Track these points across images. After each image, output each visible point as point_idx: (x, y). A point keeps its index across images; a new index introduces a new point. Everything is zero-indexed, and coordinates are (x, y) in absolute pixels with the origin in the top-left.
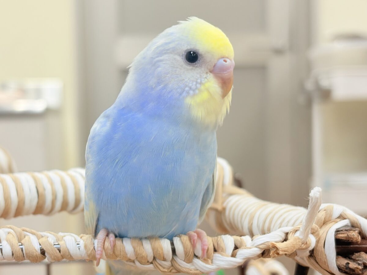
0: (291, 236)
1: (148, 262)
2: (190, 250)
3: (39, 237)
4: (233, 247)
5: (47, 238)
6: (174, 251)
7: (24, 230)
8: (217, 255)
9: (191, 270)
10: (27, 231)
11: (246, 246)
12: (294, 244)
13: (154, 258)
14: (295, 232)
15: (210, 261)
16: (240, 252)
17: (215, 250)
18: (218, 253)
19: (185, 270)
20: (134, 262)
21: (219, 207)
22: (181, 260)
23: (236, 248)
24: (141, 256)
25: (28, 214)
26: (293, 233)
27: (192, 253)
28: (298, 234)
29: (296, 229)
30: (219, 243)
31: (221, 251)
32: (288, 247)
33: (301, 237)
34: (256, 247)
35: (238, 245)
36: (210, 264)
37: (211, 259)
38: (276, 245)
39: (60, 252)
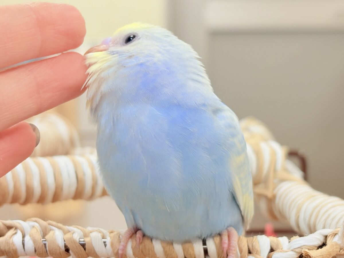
0: (330, 240)
3: (65, 232)
4: (269, 249)
5: (73, 233)
6: (206, 252)
7: (49, 224)
10: (52, 225)
11: (282, 249)
12: (330, 252)
14: (334, 236)
16: (275, 255)
17: (250, 252)
18: (252, 256)
21: (269, 194)
23: (272, 250)
24: (171, 256)
25: (67, 199)
26: (332, 236)
28: (336, 239)
29: (336, 232)
30: (254, 244)
31: (256, 254)
32: (323, 255)
33: (339, 242)
34: (293, 251)
35: (274, 248)
38: (309, 253)
39: (85, 249)
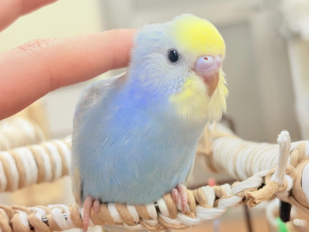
0: (268, 180)
1: (135, 222)
2: (173, 207)
3: (28, 213)
4: (213, 198)
5: (35, 213)
6: (158, 209)
7: (13, 208)
8: (199, 207)
9: (177, 226)
10: (17, 209)
11: (226, 195)
12: (270, 190)
13: (141, 218)
14: (271, 175)
15: (193, 214)
16: (220, 202)
17: (197, 203)
18: (200, 206)
19: (171, 226)
20: (122, 224)
21: (207, 151)
22: (166, 216)
23: (217, 198)
24: (127, 219)
26: (269, 176)
27: (175, 209)
28: (274, 178)
29: (272, 172)
30: (200, 195)
31: (203, 204)
32: (264, 194)
33: (277, 180)
34: (236, 195)
35: (219, 196)
36: (194, 217)
37: (194, 212)
38: (251, 194)
39: (48, 225)
